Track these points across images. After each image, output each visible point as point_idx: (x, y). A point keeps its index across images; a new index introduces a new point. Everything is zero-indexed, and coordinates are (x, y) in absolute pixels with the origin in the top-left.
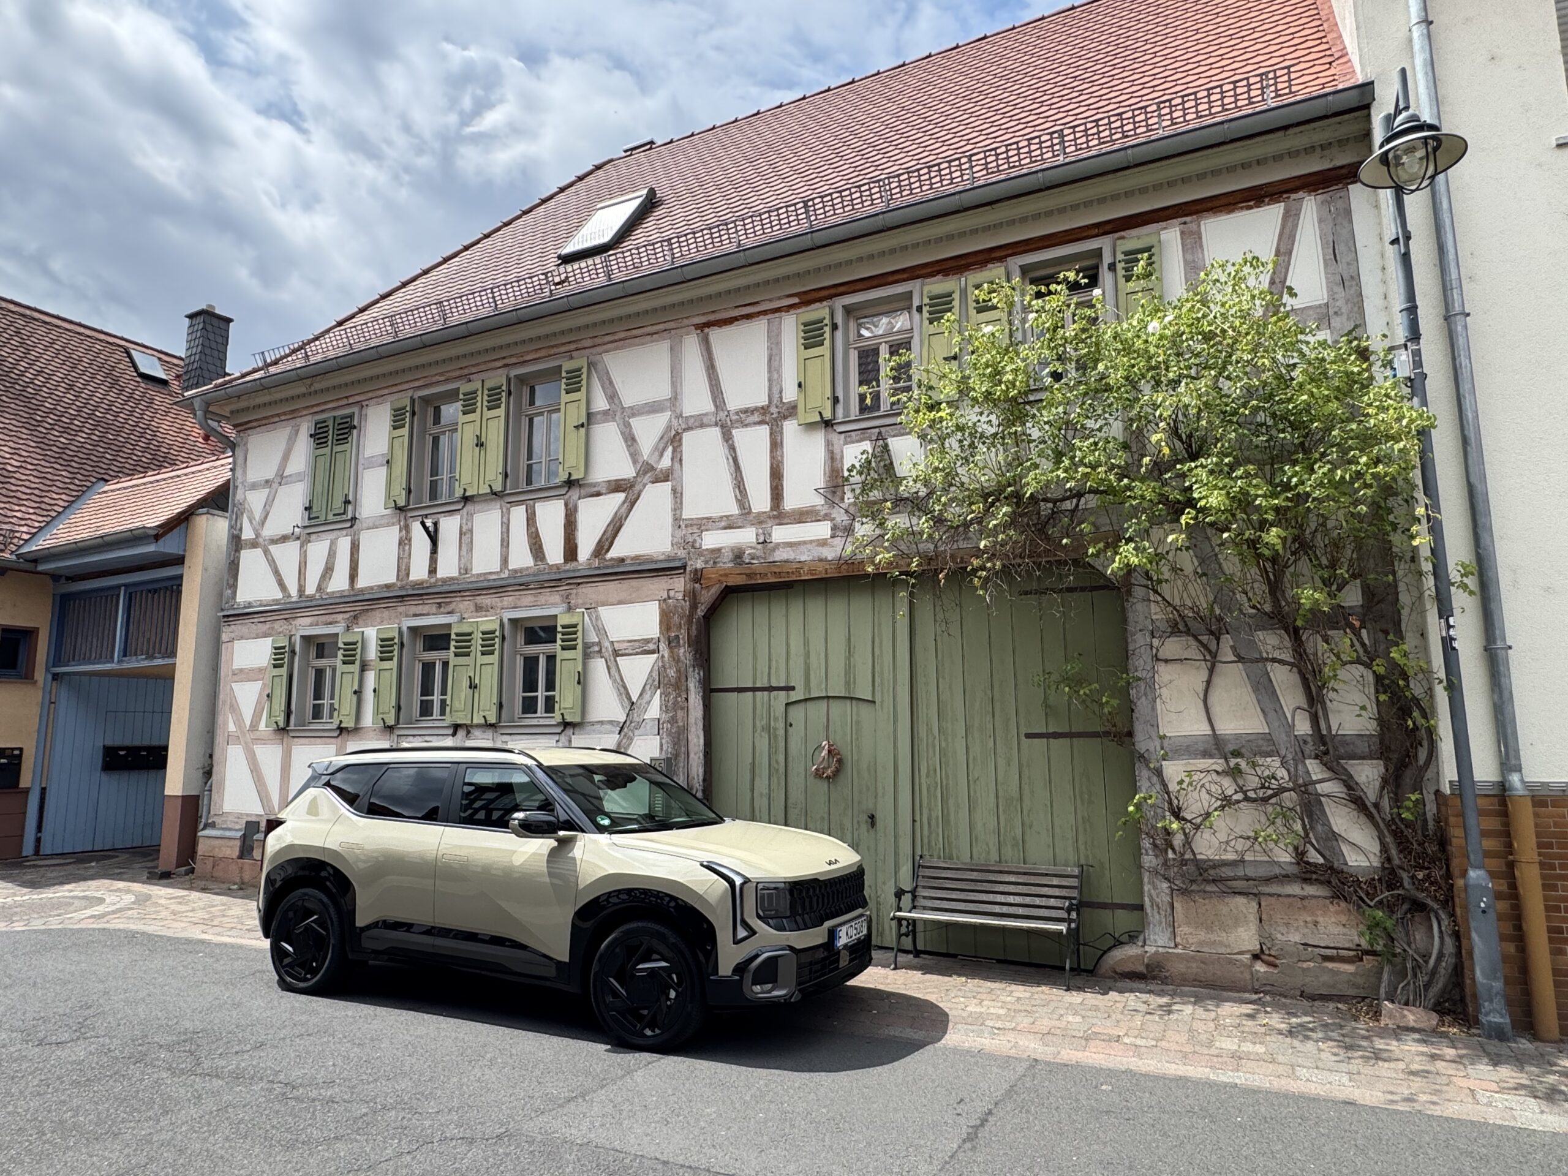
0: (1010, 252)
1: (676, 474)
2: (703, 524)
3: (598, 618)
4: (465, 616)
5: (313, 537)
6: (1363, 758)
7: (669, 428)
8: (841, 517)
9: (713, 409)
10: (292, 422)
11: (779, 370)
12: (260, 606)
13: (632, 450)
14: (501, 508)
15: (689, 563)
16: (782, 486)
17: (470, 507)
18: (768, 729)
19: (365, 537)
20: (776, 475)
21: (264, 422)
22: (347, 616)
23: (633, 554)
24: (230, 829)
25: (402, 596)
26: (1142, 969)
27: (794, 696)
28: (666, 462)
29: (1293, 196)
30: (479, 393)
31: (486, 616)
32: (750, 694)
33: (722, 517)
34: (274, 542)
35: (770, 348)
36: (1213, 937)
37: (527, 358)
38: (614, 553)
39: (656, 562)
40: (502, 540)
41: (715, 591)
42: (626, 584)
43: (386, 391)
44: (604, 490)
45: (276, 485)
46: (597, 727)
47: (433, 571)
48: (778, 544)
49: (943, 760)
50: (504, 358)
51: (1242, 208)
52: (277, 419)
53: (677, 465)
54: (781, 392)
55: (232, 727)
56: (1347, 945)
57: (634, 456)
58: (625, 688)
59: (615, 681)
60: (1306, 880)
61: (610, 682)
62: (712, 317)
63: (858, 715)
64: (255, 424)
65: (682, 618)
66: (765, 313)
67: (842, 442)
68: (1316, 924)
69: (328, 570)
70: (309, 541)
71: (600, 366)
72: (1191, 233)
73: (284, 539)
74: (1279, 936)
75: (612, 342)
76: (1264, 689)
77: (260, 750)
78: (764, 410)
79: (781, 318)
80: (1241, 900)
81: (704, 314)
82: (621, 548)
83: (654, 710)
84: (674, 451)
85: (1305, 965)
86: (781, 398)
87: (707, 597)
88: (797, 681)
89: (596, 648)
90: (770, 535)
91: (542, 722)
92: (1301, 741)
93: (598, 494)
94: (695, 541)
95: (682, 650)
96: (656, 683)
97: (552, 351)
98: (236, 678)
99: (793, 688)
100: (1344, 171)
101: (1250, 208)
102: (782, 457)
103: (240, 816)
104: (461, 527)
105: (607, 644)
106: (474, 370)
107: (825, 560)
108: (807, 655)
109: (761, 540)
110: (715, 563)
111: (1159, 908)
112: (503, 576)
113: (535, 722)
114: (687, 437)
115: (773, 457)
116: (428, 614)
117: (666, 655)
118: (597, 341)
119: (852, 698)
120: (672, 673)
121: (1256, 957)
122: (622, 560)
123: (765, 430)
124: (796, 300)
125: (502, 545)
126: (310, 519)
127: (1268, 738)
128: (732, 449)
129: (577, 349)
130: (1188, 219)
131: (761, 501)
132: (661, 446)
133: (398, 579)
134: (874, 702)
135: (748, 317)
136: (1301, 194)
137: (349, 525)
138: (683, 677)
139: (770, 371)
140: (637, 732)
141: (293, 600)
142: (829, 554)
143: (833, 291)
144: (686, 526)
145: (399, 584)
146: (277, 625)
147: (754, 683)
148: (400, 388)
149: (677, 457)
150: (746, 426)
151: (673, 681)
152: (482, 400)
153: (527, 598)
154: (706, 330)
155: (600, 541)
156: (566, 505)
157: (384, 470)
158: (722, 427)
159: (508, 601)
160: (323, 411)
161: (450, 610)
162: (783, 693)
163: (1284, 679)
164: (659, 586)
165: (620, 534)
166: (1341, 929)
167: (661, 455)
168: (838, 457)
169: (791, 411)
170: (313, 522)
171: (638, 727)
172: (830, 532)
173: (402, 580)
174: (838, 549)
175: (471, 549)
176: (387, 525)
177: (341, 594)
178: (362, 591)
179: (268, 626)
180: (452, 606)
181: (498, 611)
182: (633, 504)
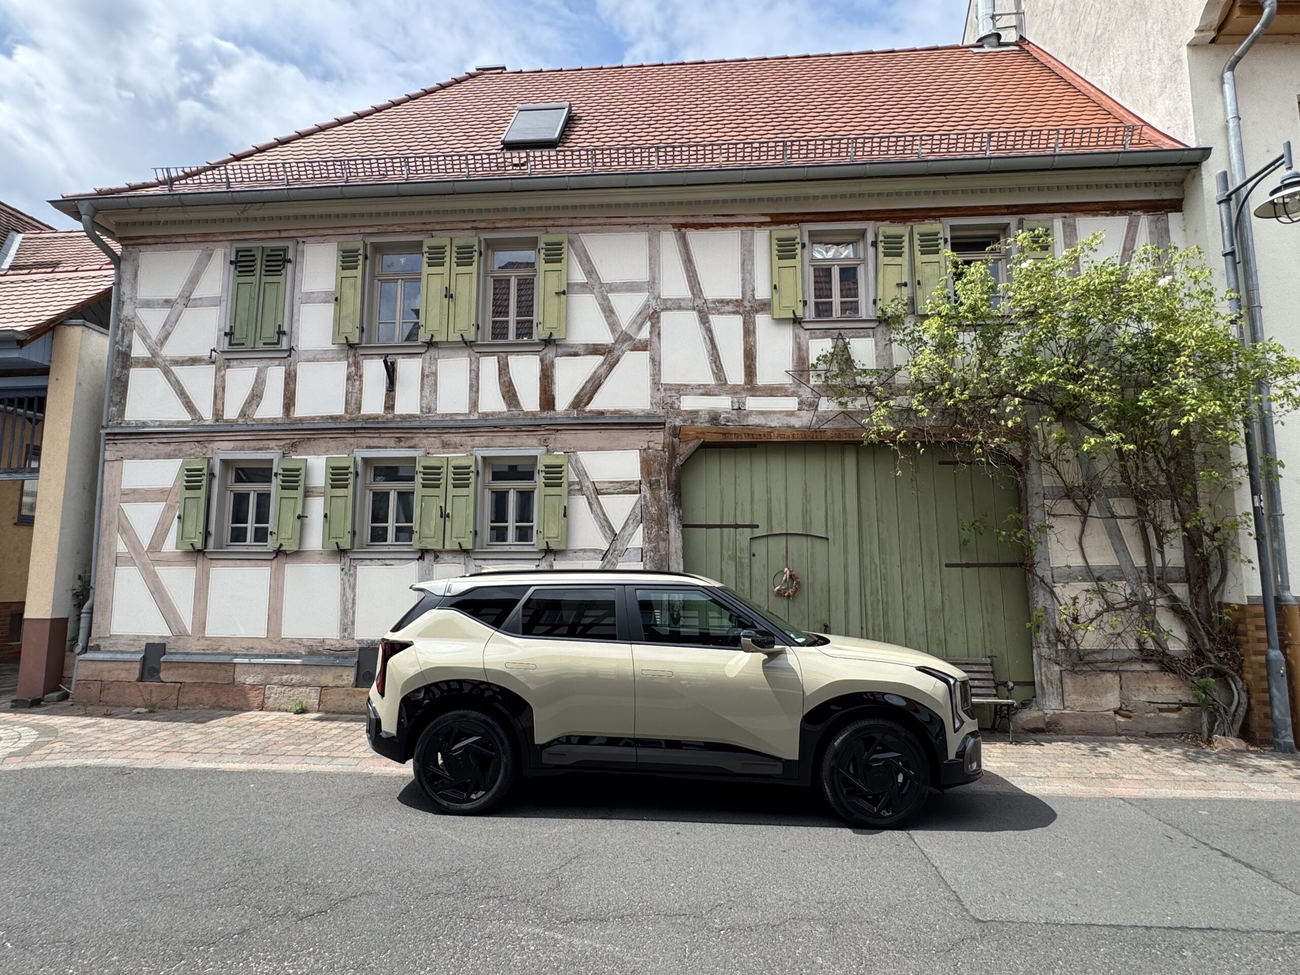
0: (943, 213)
1: (655, 345)
2: (682, 389)
3: (577, 461)
4: (431, 451)
5: (234, 363)
6: (1176, 582)
7: (647, 306)
8: (806, 394)
9: (690, 296)
10: (203, 246)
11: (751, 273)
12: (160, 426)
13: (611, 321)
14: (469, 356)
15: (669, 420)
16: (755, 365)
17: (433, 352)
18: (734, 558)
19: (304, 371)
20: (750, 356)
21: (162, 240)
22: (282, 443)
23: (612, 409)
24: (122, 652)
25: (355, 429)
26: (1042, 725)
27: (757, 532)
28: (644, 334)
29: (1134, 213)
30: (448, 249)
31: (455, 453)
32: (718, 530)
33: (699, 385)
34: (177, 363)
35: (743, 254)
36: (1091, 701)
37: (498, 225)
38: (594, 405)
39: (636, 417)
40: (471, 386)
41: (693, 444)
42: (605, 434)
43: (330, 232)
44: (581, 351)
45: (180, 306)
46: (581, 554)
47: (390, 406)
48: (751, 412)
49: (883, 582)
50: (474, 221)
51: (1102, 215)
52: (183, 240)
53: (655, 339)
54: (753, 290)
55: (121, 547)
56: (1174, 701)
57: (613, 325)
58: (607, 521)
59: (596, 516)
60: (1145, 661)
61: (592, 516)
62: (690, 220)
63: (812, 547)
64: (149, 241)
65: (661, 465)
66: (739, 224)
67: (807, 337)
68: (1155, 688)
69: (256, 396)
70: (228, 367)
71: (576, 244)
72: (1069, 225)
73: (194, 361)
74: (1133, 698)
75: (591, 225)
76: (1116, 537)
77: (165, 574)
78: (738, 303)
79: (753, 231)
80: (1109, 676)
81: (683, 216)
82: (600, 403)
83: (637, 540)
84: (652, 326)
85: (1149, 715)
86: (753, 295)
87: (685, 449)
88: (761, 520)
89: (578, 487)
90: (744, 404)
91: (513, 549)
92: (1139, 570)
93: (576, 355)
94: (673, 402)
95: (662, 492)
96: (639, 518)
97: (527, 223)
98: (125, 498)
99: (757, 526)
100: (1166, 203)
101: (1107, 215)
102: (755, 342)
103: (137, 638)
104: (423, 369)
105: (588, 483)
106: (438, 227)
107: (793, 427)
108: (769, 501)
109: (736, 407)
110: (692, 422)
111: (1051, 683)
112: (472, 417)
113: (506, 549)
114: (664, 315)
115: (746, 342)
116: (385, 447)
117: (648, 496)
118: (575, 221)
119: (807, 535)
120: (653, 510)
121: (1116, 712)
122: (602, 413)
123: (738, 320)
124: (768, 219)
125: (471, 390)
126: (230, 344)
127: (1119, 568)
128: (709, 331)
129: (553, 226)
130: (1067, 215)
131: (735, 375)
132: (640, 320)
133: (346, 412)
134: (827, 539)
135: (724, 225)
136: (1139, 213)
137: (285, 355)
138: (665, 513)
139: (743, 272)
140: (620, 559)
141: (207, 423)
142: (796, 422)
143: (800, 218)
144: (665, 390)
145: (348, 416)
146: (186, 447)
147: (722, 520)
148: (348, 231)
149: (656, 331)
150: (722, 313)
151: (655, 517)
152: (450, 256)
153: (502, 439)
154: (683, 230)
155: (578, 396)
156: (542, 360)
157: (330, 308)
158: (700, 312)
159: (478, 440)
160: (246, 240)
161: (411, 444)
162: (748, 530)
163: (1127, 529)
164: (641, 437)
165: (600, 391)
166: (1170, 691)
167: (640, 328)
168: (804, 348)
169: (765, 306)
170: (235, 348)
171: (622, 554)
172: (797, 406)
173: (351, 413)
174: (804, 419)
175: (436, 391)
176: (333, 359)
177: (274, 422)
178: (301, 420)
179: (173, 447)
180: (416, 441)
181: (469, 449)
182: (612, 367)
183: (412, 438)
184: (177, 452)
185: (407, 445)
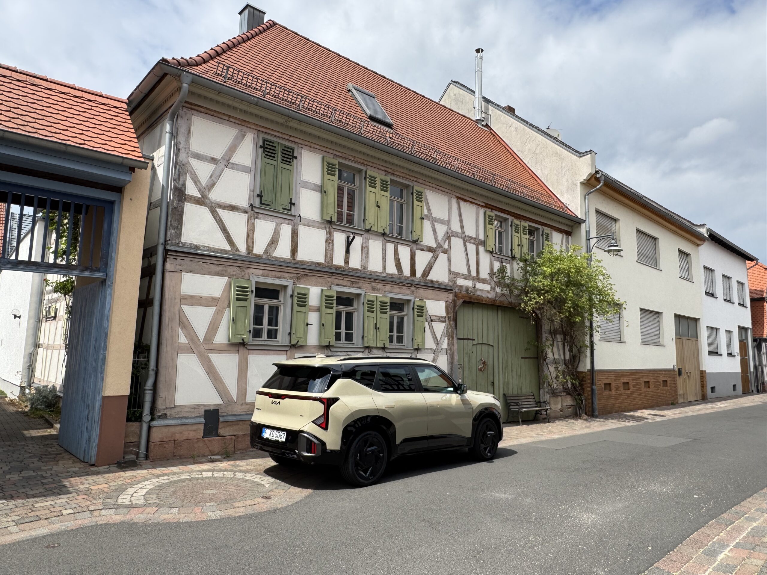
0: (528, 219)
1: (449, 252)
2: (458, 275)
3: (425, 304)
5: (260, 216)
7: (447, 232)
8: (493, 284)
9: (461, 232)
10: (239, 127)
11: (478, 227)
12: (208, 250)
13: (435, 236)
14: (383, 241)
15: (454, 289)
16: (479, 269)
17: (368, 235)
18: (467, 353)
19: (302, 230)
20: (478, 264)
21: (212, 113)
22: (292, 275)
23: (436, 280)
24: (186, 418)
25: (331, 272)
27: (474, 342)
28: (446, 246)
30: (377, 179)
31: (377, 293)
32: (463, 340)
33: (463, 274)
34: (220, 206)
35: (476, 218)
36: (556, 407)
38: (430, 277)
39: (443, 285)
40: (383, 258)
41: (461, 301)
42: (434, 292)
44: (425, 249)
45: (222, 165)
46: (426, 351)
47: (347, 262)
48: (478, 289)
51: (557, 232)
53: (449, 249)
54: (479, 235)
55: (182, 339)
57: (436, 239)
58: (435, 335)
60: (564, 392)
61: (431, 332)
62: (462, 196)
63: (489, 349)
65: (451, 309)
66: (476, 204)
67: (494, 260)
68: (567, 401)
69: (274, 242)
70: (257, 218)
71: (425, 194)
73: (233, 208)
74: (563, 405)
75: (429, 186)
76: (559, 349)
77: (217, 359)
78: (475, 239)
79: (479, 208)
80: (559, 397)
81: (459, 193)
82: (432, 276)
83: (445, 345)
84: (448, 243)
85: (566, 410)
86: (479, 237)
87: (459, 303)
88: (475, 338)
90: (476, 285)
91: (397, 347)
92: (563, 360)
93: (423, 250)
94: (455, 281)
95: (452, 322)
96: (445, 334)
97: (407, 176)
98: (183, 301)
99: (474, 340)
100: (568, 232)
102: (479, 259)
103: (196, 407)
104: (362, 244)
105: (428, 316)
107: (488, 298)
108: (478, 329)
109: (474, 286)
110: (461, 291)
112: (383, 275)
113: (394, 347)
114: (452, 239)
115: (477, 258)
116: (345, 286)
117: (448, 324)
118: (424, 182)
119: (488, 344)
120: (449, 331)
121: (560, 410)
122: (432, 281)
123: (474, 247)
124: (484, 205)
125: (383, 260)
126: (261, 203)
127: (560, 360)
128: (466, 249)
129: (418, 182)
130: (551, 229)
131: (474, 272)
132: (444, 238)
133: (325, 261)
134: (493, 346)
135: (471, 202)
136: (564, 234)
137: (292, 218)
138: (452, 332)
139: (476, 226)
140: (440, 354)
141: (242, 254)
142: (490, 296)
143: (495, 208)
144: (452, 274)
145: (326, 264)
146: (231, 270)
148: (328, 150)
149: (450, 245)
150: (470, 243)
151: (450, 334)
152: (378, 184)
153: (397, 289)
154: (460, 200)
155: (424, 271)
156: (411, 250)
158: (464, 240)
160: (268, 133)
161: (358, 286)
162: (471, 341)
163: (561, 346)
164: (445, 296)
165: (432, 270)
166: (570, 401)
167: (445, 243)
168: (493, 264)
169: (483, 243)
170: (264, 207)
171: (440, 352)
172: (490, 289)
173: (328, 263)
174: (491, 295)
175: (368, 257)
176: (318, 227)
177: (285, 261)
178: (301, 262)
179: (220, 268)
180: (360, 284)
181: (383, 292)
182: (436, 259)
183: (358, 282)
184: (224, 272)
185: (356, 286)
